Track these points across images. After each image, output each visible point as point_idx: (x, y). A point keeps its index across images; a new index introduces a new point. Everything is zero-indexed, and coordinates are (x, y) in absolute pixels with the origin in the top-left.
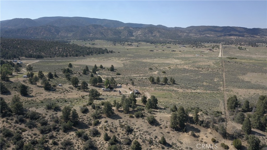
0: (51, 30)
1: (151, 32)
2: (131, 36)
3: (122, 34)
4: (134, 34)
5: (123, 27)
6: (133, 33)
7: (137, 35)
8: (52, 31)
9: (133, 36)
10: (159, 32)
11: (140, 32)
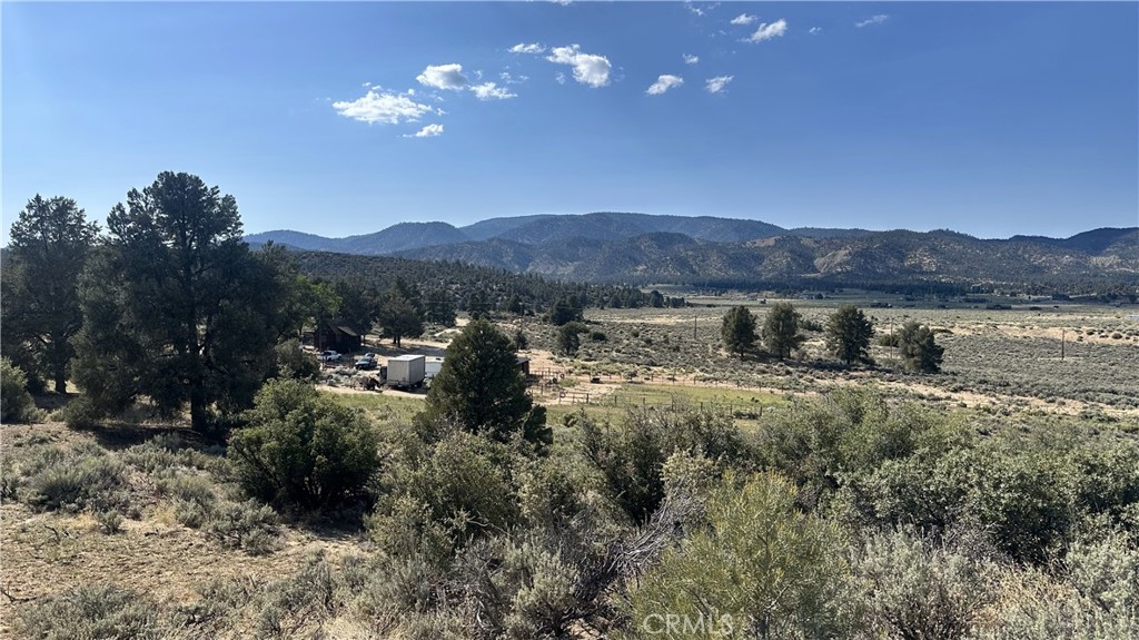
0: (502, 257)
1: (899, 252)
2: (806, 271)
3: (766, 262)
4: (818, 262)
5: (773, 239)
6: (813, 259)
7: (832, 265)
8: (505, 260)
9: (816, 271)
10: (934, 251)
11: (846, 255)
